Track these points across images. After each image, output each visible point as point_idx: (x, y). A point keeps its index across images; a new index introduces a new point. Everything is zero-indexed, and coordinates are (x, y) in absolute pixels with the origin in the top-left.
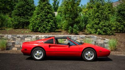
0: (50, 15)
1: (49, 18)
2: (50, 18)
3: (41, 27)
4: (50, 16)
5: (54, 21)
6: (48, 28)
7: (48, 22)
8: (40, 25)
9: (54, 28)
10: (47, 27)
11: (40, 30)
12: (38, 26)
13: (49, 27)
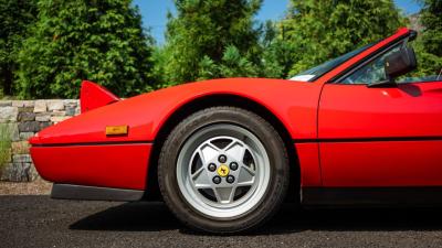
0: (111, 13)
1: (105, 31)
2: (113, 30)
3: (67, 70)
4: (111, 19)
5: (130, 45)
6: (101, 74)
7: (104, 47)
8: (62, 63)
9: (130, 76)
10: (97, 72)
11: (58, 87)
12: (52, 66)
13: (107, 71)
